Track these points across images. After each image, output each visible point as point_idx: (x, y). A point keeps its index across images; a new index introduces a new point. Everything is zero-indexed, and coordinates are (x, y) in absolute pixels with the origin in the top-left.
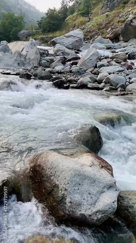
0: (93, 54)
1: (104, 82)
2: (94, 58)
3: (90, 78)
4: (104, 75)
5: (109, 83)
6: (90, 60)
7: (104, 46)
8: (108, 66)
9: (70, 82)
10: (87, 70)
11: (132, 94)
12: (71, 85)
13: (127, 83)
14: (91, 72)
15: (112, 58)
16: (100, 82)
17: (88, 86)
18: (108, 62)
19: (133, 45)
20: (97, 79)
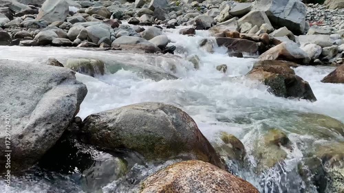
0: (59, 5)
1: (79, 38)
2: (61, 11)
3: (56, 32)
4: (78, 29)
5: (86, 39)
6: (55, 12)
7: (78, 4)
8: (85, 21)
9: (21, 37)
10: (50, 24)
11: (120, 49)
12: (24, 42)
13: (112, 37)
14: (58, 26)
15: (90, 13)
16: (73, 38)
17: (53, 42)
18: (85, 17)
19: (118, 4)
20: (68, 34)
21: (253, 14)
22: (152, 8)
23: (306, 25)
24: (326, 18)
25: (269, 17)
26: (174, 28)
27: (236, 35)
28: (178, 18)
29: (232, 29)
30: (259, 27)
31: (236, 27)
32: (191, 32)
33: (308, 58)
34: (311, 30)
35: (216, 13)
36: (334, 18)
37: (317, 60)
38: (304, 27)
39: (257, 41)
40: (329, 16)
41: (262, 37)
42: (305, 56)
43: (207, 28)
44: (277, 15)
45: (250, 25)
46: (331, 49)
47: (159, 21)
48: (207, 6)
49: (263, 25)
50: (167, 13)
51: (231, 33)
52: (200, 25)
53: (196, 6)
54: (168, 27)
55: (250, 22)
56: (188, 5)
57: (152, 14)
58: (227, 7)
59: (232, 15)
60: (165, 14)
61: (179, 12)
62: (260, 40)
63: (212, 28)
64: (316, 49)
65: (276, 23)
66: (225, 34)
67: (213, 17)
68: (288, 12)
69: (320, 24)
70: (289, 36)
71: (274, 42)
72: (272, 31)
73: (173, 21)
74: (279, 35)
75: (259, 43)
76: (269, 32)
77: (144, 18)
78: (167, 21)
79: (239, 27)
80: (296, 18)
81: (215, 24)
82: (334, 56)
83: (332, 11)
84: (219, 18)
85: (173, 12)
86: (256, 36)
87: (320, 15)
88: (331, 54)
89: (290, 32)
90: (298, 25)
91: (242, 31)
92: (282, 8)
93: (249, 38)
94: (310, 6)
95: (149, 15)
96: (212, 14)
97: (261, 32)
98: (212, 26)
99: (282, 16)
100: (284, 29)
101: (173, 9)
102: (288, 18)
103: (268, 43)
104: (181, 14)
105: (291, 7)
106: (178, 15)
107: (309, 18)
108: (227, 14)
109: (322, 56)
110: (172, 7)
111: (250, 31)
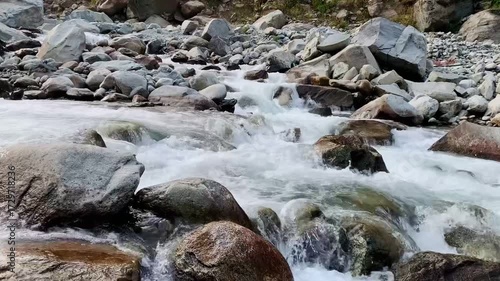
0: (72, 36)
1: (103, 87)
2: (75, 44)
3: (71, 79)
4: (102, 74)
5: (113, 88)
6: (66, 46)
7: (94, 27)
8: (109, 60)
9: (23, 85)
10: (61, 65)
11: (161, 105)
12: (27, 93)
13: (150, 87)
14: (72, 68)
15: (116, 46)
16: (94, 86)
17: (69, 93)
18: (108, 53)
19: (156, 27)
20: (87, 81)
21: (350, 50)
22: (207, 37)
23: (429, 66)
24: (460, 55)
25: (374, 54)
26: (238, 68)
27: (324, 82)
28: (245, 52)
29: (320, 71)
30: (358, 71)
31: (327, 69)
32: (261, 76)
33: (419, 116)
34: (433, 75)
35: (299, 46)
36: (472, 54)
37: (432, 119)
38: (424, 69)
39: (352, 90)
40: (464, 52)
41: (360, 85)
42: (415, 113)
43: (283, 70)
44: (386, 52)
45: (346, 66)
46: (451, 104)
47: (216, 57)
48: (289, 33)
49: (365, 66)
50: (228, 45)
51: (317, 78)
52: (276, 66)
53: (271, 33)
54: (229, 68)
55: (345, 62)
56: (261, 32)
57: (206, 46)
58: (315, 40)
59: (321, 51)
60: (226, 47)
61: (246, 43)
62: (358, 89)
63: (292, 70)
64: (430, 105)
65: (385, 62)
66: (309, 80)
67: (295, 53)
68: (402, 47)
69: (450, 63)
70: (400, 85)
71: (377, 93)
72: (377, 76)
73: (238, 57)
74: (386, 82)
75: (356, 94)
76: (372, 77)
77: (194, 53)
78: (229, 57)
79: (331, 68)
80: (412, 56)
81: (297, 63)
82: (457, 114)
83: (469, 44)
84: (304, 54)
85: (238, 43)
86: (352, 84)
87: (451, 49)
88: (453, 109)
89: (400, 78)
90: (415, 67)
91: (335, 75)
92: (393, 42)
93: (342, 87)
94: (440, 36)
95: (202, 47)
96: (294, 48)
97: (360, 78)
98: (292, 66)
99: (392, 53)
100: (392, 74)
101: (239, 39)
102: (402, 56)
103: (369, 93)
104: (250, 46)
105: (406, 40)
106: (244, 48)
107: (436, 54)
108: (314, 50)
109: (439, 114)
110: (237, 35)
111: (346, 75)
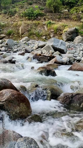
21: (47, 46)
22: (7, 44)
23: (66, 50)
24: (74, 47)
25: (53, 47)
26: (16, 52)
27: (40, 55)
28: (18, 48)
29: (39, 52)
30: (49, 52)
31: (41, 52)
32: (23, 54)
33: (65, 62)
34: (68, 52)
35: (33, 46)
36: (77, 47)
37: (68, 63)
39: (48, 57)
40: (75, 46)
41: (50, 56)
42: (64, 62)
43: (29, 52)
44: (56, 47)
45: (46, 51)
46: (72, 59)
47: (10, 49)
48: (30, 43)
49: (51, 50)
50: (13, 46)
51: (38, 54)
52: (27, 51)
53: (25, 43)
54: (13, 52)
55: (45, 50)
56: (22, 43)
57: (7, 47)
58: (37, 44)
59: (39, 47)
60: (13, 47)
61: (18, 46)
62: (49, 57)
63: (32, 52)
64: (67, 59)
65: (56, 49)
66: (36, 55)
67: (32, 48)
68: (60, 45)
69: (72, 49)
70: (60, 55)
71: (54, 57)
72: (54, 53)
73: (16, 50)
74: (56, 54)
75: (49, 58)
76: (52, 53)
77: (3, 49)
78: (13, 50)
79: (42, 51)
80: (62, 48)
81: (33, 50)
82: (74, 61)
83: (76, 44)
84: (34, 48)
85: (16, 46)
86: (47, 55)
87: (72, 46)
88: (73, 60)
89: (60, 53)
90: (63, 50)
91: (43, 53)
92: (57, 44)
93: (45, 56)
94: (69, 42)
95: (5, 47)
96: (32, 47)
97: (49, 54)
98: (31, 51)
99: (57, 47)
100: (57, 52)
101: (16, 45)
102: (60, 48)
103: (52, 57)
104: (19, 47)
105: (61, 43)
106: (18, 47)
107: (68, 47)
108: (37, 47)
109: (70, 61)
110: (15, 43)
111: (46, 53)
